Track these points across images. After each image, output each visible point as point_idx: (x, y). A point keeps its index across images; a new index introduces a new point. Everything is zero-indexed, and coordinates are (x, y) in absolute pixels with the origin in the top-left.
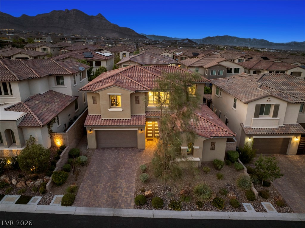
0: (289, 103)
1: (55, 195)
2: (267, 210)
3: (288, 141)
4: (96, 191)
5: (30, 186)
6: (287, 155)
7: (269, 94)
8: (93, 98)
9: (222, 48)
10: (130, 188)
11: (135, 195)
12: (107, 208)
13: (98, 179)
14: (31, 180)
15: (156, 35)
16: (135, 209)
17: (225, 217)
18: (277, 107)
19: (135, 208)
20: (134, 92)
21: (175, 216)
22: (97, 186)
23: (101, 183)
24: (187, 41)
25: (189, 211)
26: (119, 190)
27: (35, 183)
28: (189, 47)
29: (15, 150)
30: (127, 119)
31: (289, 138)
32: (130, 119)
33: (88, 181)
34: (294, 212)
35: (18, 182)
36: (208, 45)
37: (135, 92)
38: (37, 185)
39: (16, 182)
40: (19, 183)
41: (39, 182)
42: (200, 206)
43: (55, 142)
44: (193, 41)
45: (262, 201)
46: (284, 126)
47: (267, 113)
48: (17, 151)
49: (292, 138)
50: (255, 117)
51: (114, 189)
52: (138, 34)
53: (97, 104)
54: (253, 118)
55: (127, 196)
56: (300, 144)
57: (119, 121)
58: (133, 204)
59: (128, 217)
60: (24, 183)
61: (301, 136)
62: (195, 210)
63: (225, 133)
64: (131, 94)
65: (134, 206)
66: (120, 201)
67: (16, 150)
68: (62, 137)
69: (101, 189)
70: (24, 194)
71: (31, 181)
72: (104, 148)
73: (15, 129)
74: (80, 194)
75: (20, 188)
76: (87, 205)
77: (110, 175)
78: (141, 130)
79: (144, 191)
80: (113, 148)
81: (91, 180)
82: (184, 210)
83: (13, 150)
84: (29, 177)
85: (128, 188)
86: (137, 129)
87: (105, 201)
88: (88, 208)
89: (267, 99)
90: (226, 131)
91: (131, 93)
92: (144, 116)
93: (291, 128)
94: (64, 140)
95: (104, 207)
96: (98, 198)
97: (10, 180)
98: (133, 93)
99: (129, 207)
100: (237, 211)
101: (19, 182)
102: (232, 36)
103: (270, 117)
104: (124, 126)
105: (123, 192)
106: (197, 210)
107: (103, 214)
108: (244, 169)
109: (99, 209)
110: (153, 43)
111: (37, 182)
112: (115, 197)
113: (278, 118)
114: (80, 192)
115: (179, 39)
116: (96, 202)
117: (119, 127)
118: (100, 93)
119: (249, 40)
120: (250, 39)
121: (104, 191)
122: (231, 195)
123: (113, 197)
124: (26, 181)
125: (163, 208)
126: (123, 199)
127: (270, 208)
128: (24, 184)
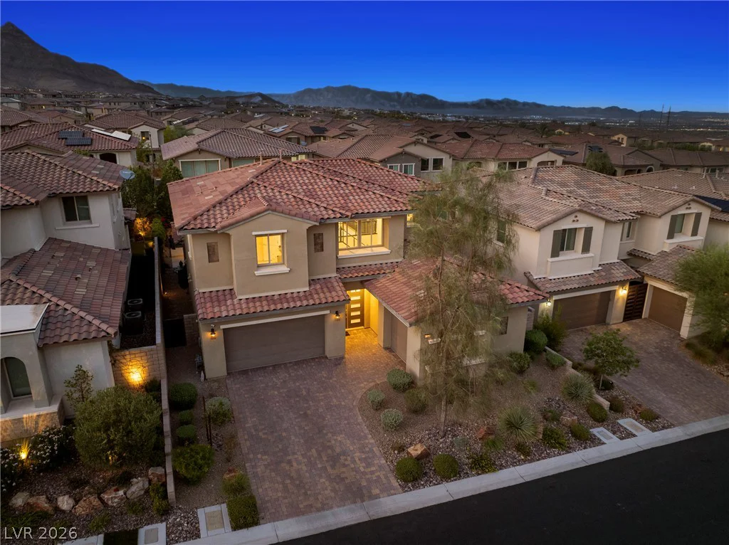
0: (608, 222)
1: (197, 509)
2: (634, 432)
3: (608, 297)
4: (294, 474)
5: (115, 505)
6: (609, 324)
7: (576, 207)
8: (208, 247)
9: (348, 114)
10: (367, 449)
11: (387, 462)
12: (344, 505)
13: (280, 446)
14: (114, 488)
15: (179, 85)
16: (407, 491)
17: (577, 463)
18: (589, 231)
19: (404, 489)
20: (318, 224)
21: (491, 485)
22: (289, 462)
23: (294, 453)
24: (260, 99)
25: (512, 469)
26: (346, 460)
27: (129, 492)
28: (278, 113)
29: (31, 415)
30: (302, 290)
31: (610, 292)
32: (307, 289)
33: (259, 456)
34: (674, 426)
35: (77, 502)
36: (314, 109)
37: (320, 223)
38: (135, 495)
39: (71, 502)
40: (82, 501)
41: (137, 487)
42: (526, 453)
43: (127, 375)
44: (273, 98)
45: (618, 419)
46: (600, 268)
47: (571, 247)
48: (39, 416)
49: (615, 291)
50: (552, 256)
51: (334, 460)
52: (131, 82)
53: (218, 261)
54: (551, 260)
55: (373, 469)
56: (628, 299)
57: (283, 298)
58: (395, 483)
59: (403, 512)
60: (97, 499)
61: (630, 285)
62: (520, 462)
63: (527, 294)
64: (309, 230)
65: (400, 485)
66: (364, 483)
67: (35, 414)
68: (145, 358)
69: (305, 468)
70: (110, 530)
71: (117, 490)
72: (245, 372)
73: (31, 353)
74: (260, 490)
75: (87, 515)
76: (295, 512)
77: (302, 431)
78: (337, 313)
79: (401, 449)
80: (269, 367)
81: (265, 453)
82: (501, 469)
83: (25, 416)
84: (104, 481)
85: (362, 449)
86: (328, 312)
87: (329, 491)
88: (303, 518)
89: (572, 217)
90: (527, 291)
91: (311, 225)
92: (337, 278)
93: (612, 271)
94: (152, 366)
95: (338, 507)
96: (309, 489)
97: (51, 500)
98: (315, 226)
99: (392, 492)
100: (590, 447)
101: (79, 500)
102: (360, 86)
103: (577, 254)
104: (301, 309)
105: (358, 462)
106: (525, 461)
107: (345, 522)
108: (565, 362)
109: (327, 513)
110: (181, 105)
111: (133, 489)
112: (347, 478)
113: (590, 254)
114: (255, 487)
115: (238, 95)
116: (312, 499)
117: (289, 311)
118: (231, 232)
119: (396, 97)
120: (399, 94)
121: (313, 471)
122: (567, 419)
123: (343, 479)
124: (104, 492)
125: (462, 475)
126: (367, 477)
127: (637, 429)
128: (96, 502)
